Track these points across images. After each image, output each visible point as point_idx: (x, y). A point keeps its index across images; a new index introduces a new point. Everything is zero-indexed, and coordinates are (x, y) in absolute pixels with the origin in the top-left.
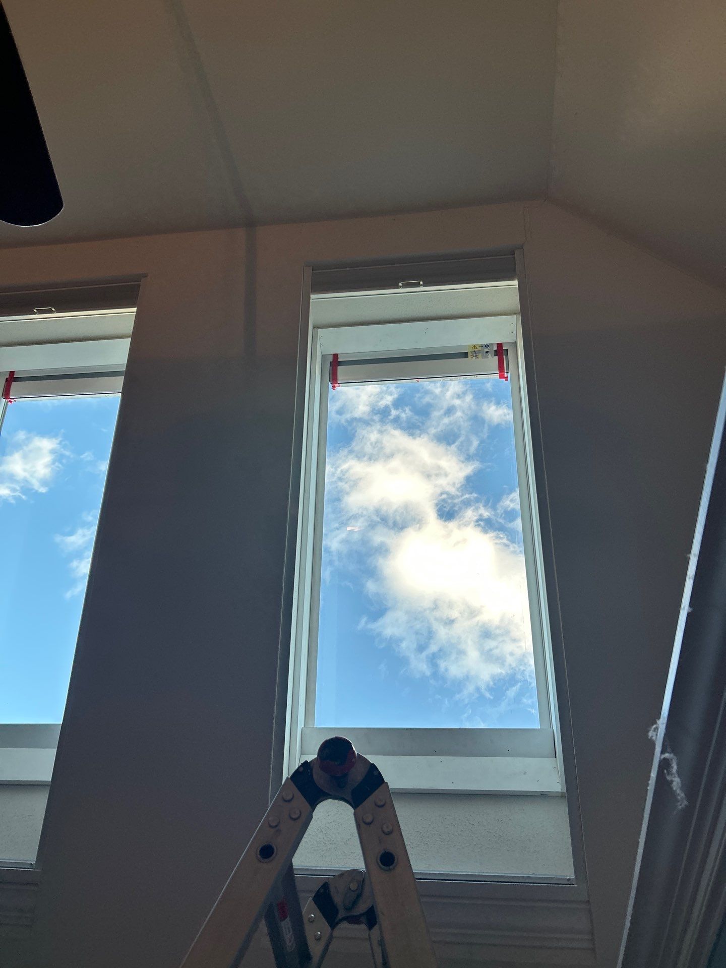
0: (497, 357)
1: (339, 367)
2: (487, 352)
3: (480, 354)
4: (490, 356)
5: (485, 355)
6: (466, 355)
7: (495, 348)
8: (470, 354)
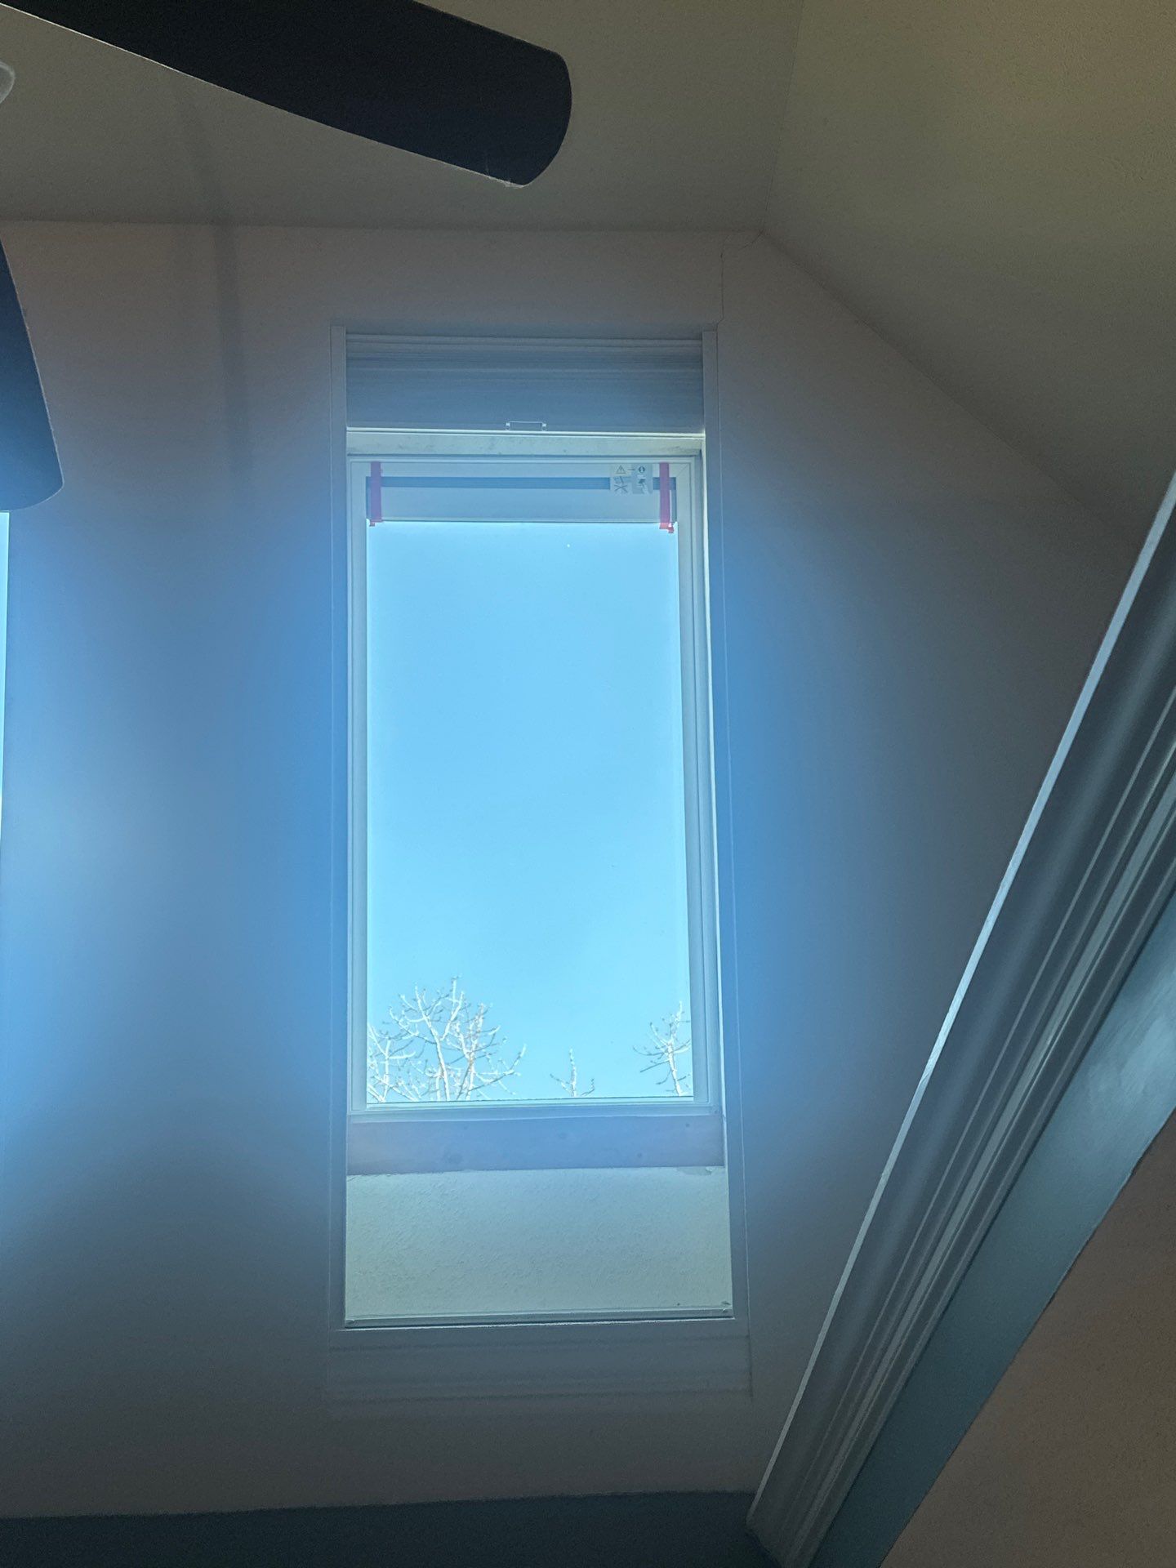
0: (658, 492)
1: (383, 490)
2: (642, 481)
3: (630, 484)
4: (646, 491)
5: (639, 486)
6: (605, 483)
7: (657, 474)
8: (613, 483)
